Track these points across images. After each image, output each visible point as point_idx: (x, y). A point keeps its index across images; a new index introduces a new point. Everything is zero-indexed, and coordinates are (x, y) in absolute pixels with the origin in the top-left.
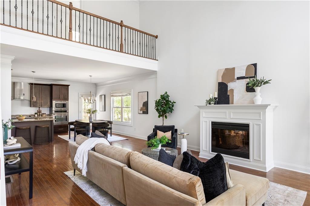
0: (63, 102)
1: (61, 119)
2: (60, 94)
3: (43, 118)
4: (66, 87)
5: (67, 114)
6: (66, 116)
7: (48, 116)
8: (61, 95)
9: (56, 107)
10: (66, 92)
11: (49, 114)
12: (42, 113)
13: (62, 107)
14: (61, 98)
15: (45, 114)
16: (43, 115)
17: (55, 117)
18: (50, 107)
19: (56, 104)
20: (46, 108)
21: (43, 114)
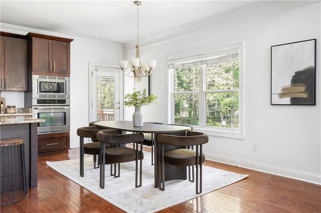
0: (57, 80)
1: (52, 121)
2: (50, 58)
3: (9, 117)
4: (65, 43)
5: (66, 108)
6: (65, 113)
7: (21, 113)
8: (53, 63)
9: (41, 92)
10: (65, 56)
11: (23, 107)
12: (6, 105)
13: (54, 92)
14: (53, 69)
15: (14, 107)
16: (8, 111)
17: (38, 114)
18: (25, 92)
19: (41, 82)
20: (17, 93)
21: (8, 107)
